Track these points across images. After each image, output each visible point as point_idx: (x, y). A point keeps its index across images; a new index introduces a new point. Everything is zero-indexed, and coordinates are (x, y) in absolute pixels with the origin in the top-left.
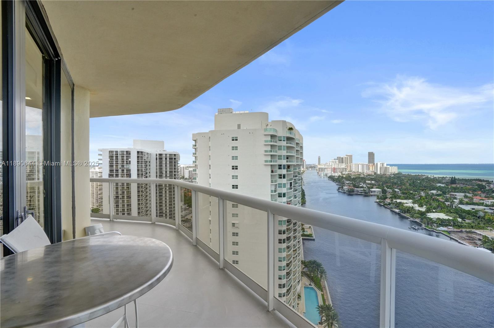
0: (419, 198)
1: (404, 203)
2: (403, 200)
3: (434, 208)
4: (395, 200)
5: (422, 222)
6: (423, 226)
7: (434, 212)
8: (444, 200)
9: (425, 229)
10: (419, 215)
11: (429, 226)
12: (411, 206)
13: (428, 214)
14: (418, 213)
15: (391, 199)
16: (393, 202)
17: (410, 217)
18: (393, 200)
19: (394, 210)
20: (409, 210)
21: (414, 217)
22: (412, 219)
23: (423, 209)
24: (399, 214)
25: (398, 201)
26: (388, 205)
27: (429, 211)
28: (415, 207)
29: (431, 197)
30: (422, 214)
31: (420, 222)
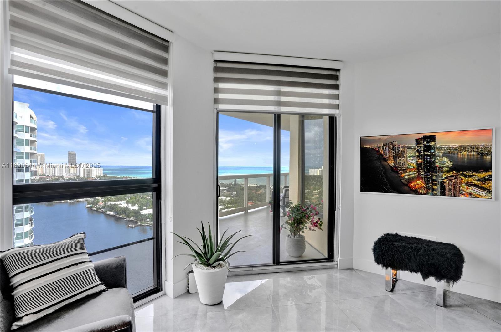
0: (130, 198)
1: (118, 205)
2: (116, 201)
3: (145, 206)
4: (109, 203)
5: (137, 220)
6: (139, 223)
7: (145, 209)
8: (150, 198)
9: (141, 225)
10: (134, 214)
11: (144, 222)
12: (125, 207)
13: (141, 212)
14: (132, 213)
15: (104, 202)
16: (107, 205)
17: (125, 217)
18: (107, 203)
19: (109, 213)
20: (125, 211)
21: (129, 217)
22: (127, 219)
23: (136, 208)
24: (114, 216)
25: (113, 203)
26: (102, 209)
27: (141, 208)
28: (129, 207)
29: (140, 196)
30: (136, 213)
31: (135, 220)
